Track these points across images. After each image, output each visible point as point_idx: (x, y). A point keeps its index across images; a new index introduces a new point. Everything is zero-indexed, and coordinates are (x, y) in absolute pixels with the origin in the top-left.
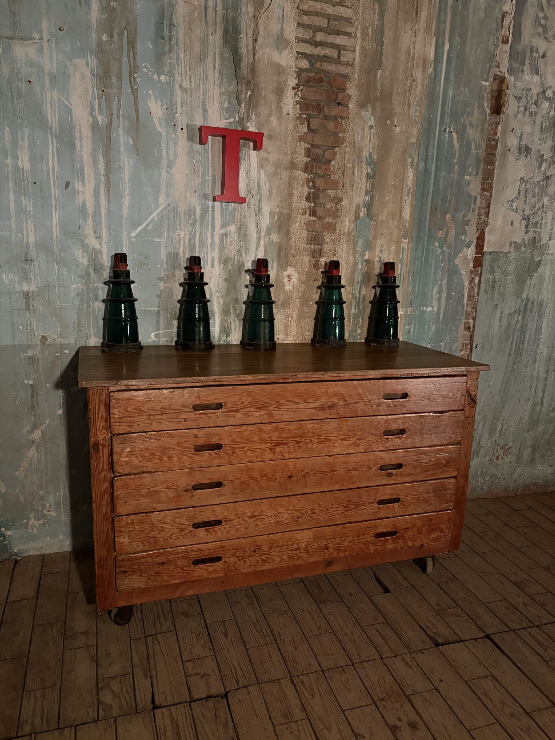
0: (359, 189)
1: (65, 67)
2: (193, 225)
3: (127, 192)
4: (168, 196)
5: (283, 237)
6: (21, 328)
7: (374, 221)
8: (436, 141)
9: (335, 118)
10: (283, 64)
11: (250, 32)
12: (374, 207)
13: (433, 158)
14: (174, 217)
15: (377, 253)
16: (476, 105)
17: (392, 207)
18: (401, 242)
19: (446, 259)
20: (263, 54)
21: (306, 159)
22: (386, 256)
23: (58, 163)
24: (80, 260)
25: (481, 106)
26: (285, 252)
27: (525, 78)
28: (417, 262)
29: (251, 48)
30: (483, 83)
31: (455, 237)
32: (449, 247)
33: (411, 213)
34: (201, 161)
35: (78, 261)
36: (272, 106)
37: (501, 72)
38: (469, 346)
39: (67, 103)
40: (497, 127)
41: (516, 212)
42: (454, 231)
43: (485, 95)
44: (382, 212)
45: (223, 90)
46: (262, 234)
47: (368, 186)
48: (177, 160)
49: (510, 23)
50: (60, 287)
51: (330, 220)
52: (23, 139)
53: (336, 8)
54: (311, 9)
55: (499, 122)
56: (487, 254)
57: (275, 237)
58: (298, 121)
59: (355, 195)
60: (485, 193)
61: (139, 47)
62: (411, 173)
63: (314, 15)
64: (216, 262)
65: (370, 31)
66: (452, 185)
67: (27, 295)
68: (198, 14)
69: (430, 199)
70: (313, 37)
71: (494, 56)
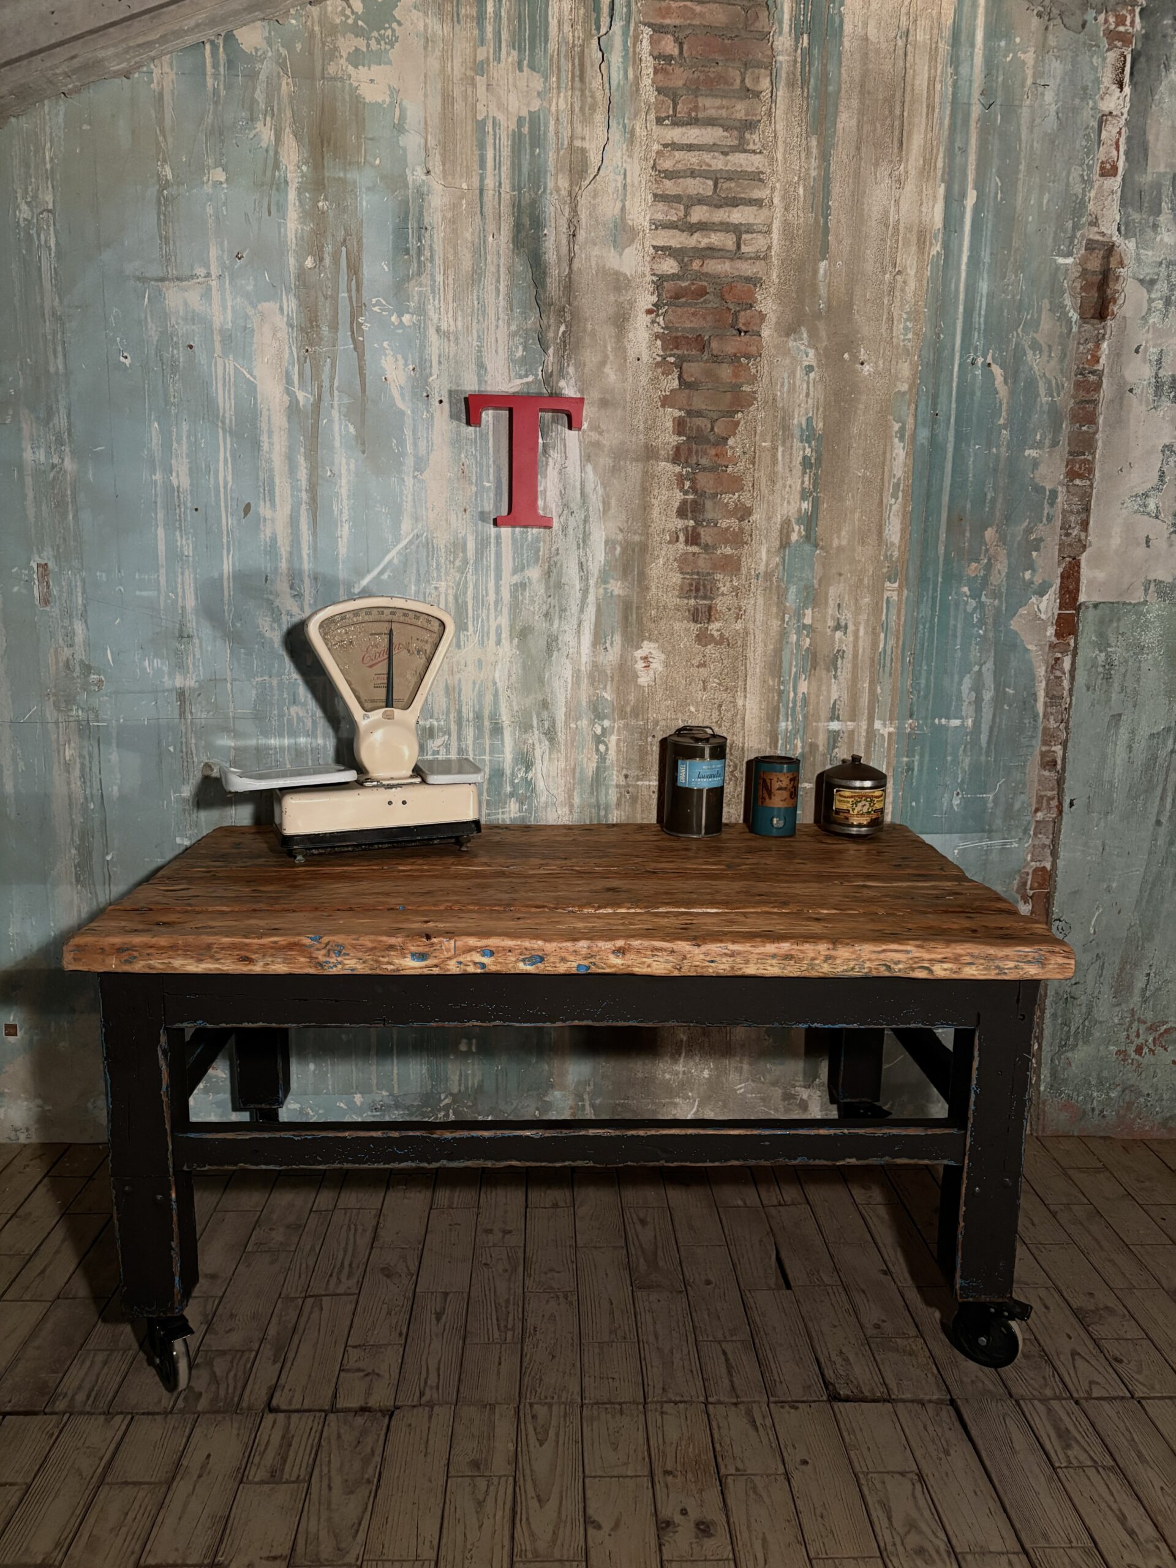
0: (787, 489)
1: (246, 317)
2: (462, 570)
3: (345, 517)
4: (417, 520)
5: (633, 585)
6: (171, 749)
7: (822, 548)
8: (955, 385)
9: (734, 359)
10: (628, 271)
11: (563, 222)
12: (820, 523)
13: (949, 420)
14: (428, 556)
15: (831, 610)
16: (1046, 304)
17: (860, 520)
18: (883, 589)
19: (990, 621)
20: (588, 258)
21: (677, 438)
22: (849, 616)
23: (233, 474)
24: (267, 635)
25: (1057, 308)
26: (637, 613)
27: (1161, 240)
28: (921, 627)
29: (564, 250)
30: (1061, 260)
31: (1008, 576)
32: (995, 595)
33: (903, 530)
34: (475, 456)
35: (264, 637)
36: (605, 347)
37: (1103, 234)
38: (1054, 803)
39: (248, 376)
40: (1098, 346)
41: (1157, 517)
42: (1006, 562)
43: (1065, 285)
44: (839, 530)
45: (514, 328)
46: (592, 582)
47: (807, 483)
48: (431, 457)
49: (1119, 133)
50: (234, 680)
51: (728, 551)
52: (179, 442)
53: (729, 157)
54: (680, 166)
55: (1104, 335)
56: (1087, 607)
57: (617, 587)
58: (660, 370)
59: (779, 501)
60: (1078, 482)
61: (367, 271)
62: (899, 453)
63: (686, 177)
64: (505, 635)
65: (801, 191)
66: (995, 470)
67: (181, 694)
68: (468, 204)
69: (945, 499)
70: (686, 216)
71: (1083, 204)
